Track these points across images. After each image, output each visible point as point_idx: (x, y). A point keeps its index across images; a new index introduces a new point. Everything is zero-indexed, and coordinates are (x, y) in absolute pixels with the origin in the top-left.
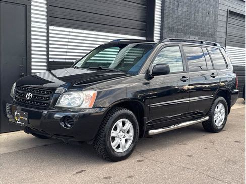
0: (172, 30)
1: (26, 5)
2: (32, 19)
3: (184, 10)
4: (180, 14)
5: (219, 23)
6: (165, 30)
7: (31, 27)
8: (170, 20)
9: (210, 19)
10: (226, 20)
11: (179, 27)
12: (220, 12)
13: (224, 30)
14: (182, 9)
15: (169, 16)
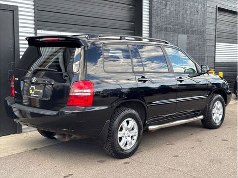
0: (160, 29)
1: (13, 11)
2: (20, 25)
3: (172, 9)
4: (168, 13)
5: (208, 21)
6: (154, 30)
7: (18, 32)
8: (158, 20)
9: (199, 17)
10: (215, 17)
11: (168, 26)
12: (208, 9)
13: (213, 27)
14: (170, 8)
15: (157, 15)
